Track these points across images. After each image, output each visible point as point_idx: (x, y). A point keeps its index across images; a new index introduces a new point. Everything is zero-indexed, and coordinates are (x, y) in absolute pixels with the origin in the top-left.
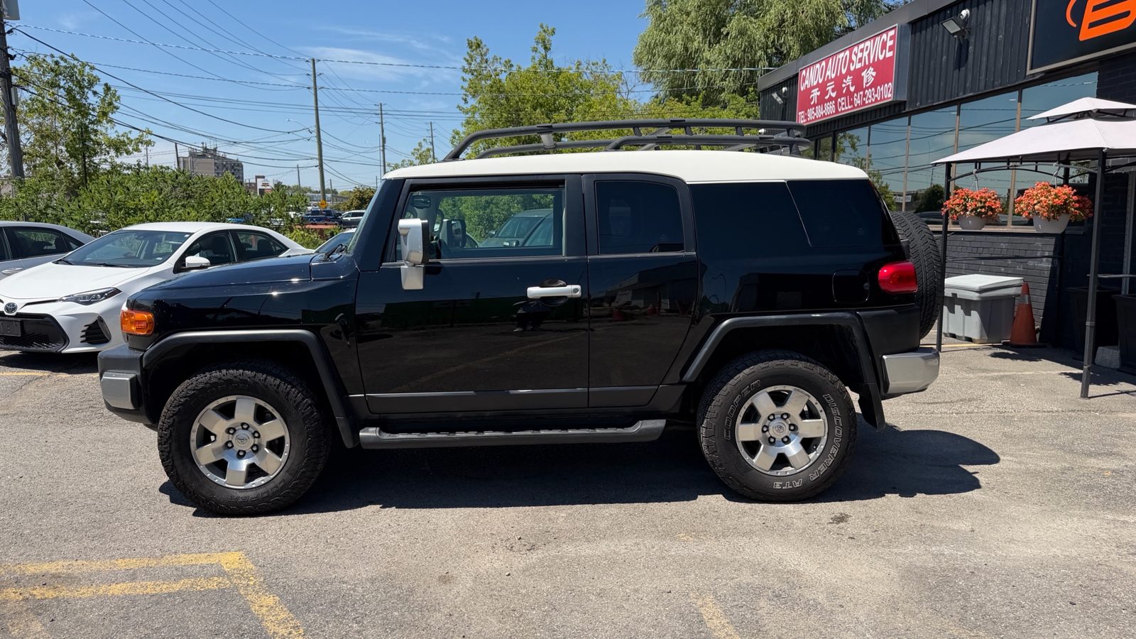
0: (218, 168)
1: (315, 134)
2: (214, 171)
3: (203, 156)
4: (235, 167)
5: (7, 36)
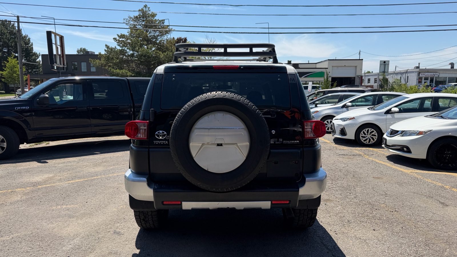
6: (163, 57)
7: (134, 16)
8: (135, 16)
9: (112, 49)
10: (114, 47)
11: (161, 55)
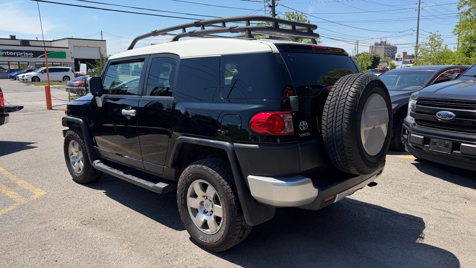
0: (386, 49)
1: (416, 32)
2: (384, 51)
3: (381, 45)
4: (394, 49)
5: (275, 7)
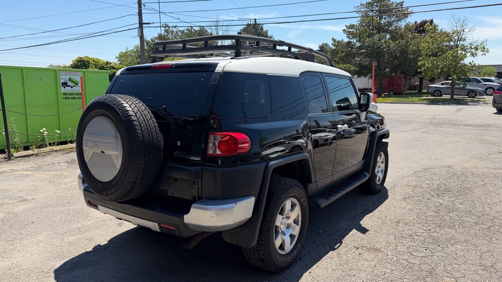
6: (394, 46)
7: (366, 2)
8: (368, 2)
9: (338, 42)
10: (341, 40)
11: (391, 44)
